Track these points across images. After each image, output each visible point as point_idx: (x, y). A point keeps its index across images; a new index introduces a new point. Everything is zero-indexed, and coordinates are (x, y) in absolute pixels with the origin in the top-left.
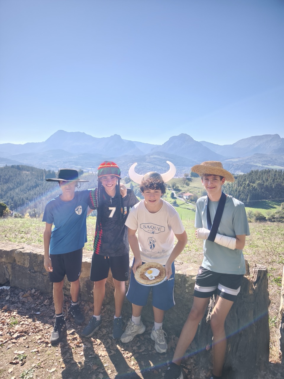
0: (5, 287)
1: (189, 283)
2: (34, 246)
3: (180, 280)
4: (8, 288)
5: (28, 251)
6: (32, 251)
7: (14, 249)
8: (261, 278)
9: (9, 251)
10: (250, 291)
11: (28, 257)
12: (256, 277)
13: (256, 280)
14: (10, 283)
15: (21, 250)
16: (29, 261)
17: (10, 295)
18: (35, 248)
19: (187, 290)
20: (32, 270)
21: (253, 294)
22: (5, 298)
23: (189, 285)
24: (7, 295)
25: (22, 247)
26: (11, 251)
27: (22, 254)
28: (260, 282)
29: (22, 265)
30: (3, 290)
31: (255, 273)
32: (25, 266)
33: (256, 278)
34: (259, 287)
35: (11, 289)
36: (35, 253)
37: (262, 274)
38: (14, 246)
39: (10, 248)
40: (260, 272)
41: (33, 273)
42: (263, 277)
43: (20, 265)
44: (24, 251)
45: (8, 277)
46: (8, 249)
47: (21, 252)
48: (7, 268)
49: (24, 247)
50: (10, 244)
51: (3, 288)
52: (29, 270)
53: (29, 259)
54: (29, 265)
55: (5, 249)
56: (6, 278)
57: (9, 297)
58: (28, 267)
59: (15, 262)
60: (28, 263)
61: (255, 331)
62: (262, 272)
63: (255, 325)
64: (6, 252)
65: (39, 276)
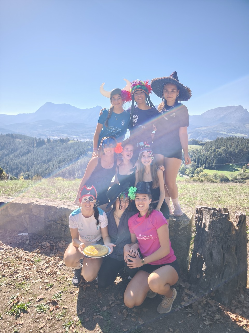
0: (24, 234)
1: (182, 227)
2: (46, 200)
3: (174, 224)
4: (27, 234)
5: (43, 204)
6: (46, 204)
7: (30, 202)
8: (242, 221)
9: (26, 204)
10: (233, 232)
11: (43, 208)
12: (238, 220)
13: (237, 223)
14: (27, 230)
15: (37, 203)
16: (44, 212)
17: (29, 240)
18: (47, 201)
19: (179, 233)
20: (47, 220)
21: (235, 234)
22: (25, 242)
23: (181, 228)
24: (27, 240)
25: (37, 201)
26: (28, 204)
27: (38, 206)
28: (241, 225)
29: (38, 215)
30: (23, 236)
31: (237, 218)
32: (41, 216)
33: (238, 222)
34: (240, 229)
35: (29, 235)
36: (49, 205)
37: (243, 218)
38: (29, 200)
39: (27, 202)
40: (241, 216)
41: (48, 221)
42: (243, 221)
43: (36, 215)
44: (40, 204)
45: (26, 226)
46: (26, 202)
47: (37, 204)
48: (25, 218)
49: (38, 201)
50: (25, 199)
51: (22, 234)
52: (45, 220)
53: (44, 210)
54: (44, 216)
55: (23, 202)
56: (24, 226)
57: (29, 241)
58: (44, 217)
59: (32, 213)
60: (44, 213)
61: (236, 263)
62: (243, 217)
63: (236, 258)
64: (24, 205)
65: (53, 224)
